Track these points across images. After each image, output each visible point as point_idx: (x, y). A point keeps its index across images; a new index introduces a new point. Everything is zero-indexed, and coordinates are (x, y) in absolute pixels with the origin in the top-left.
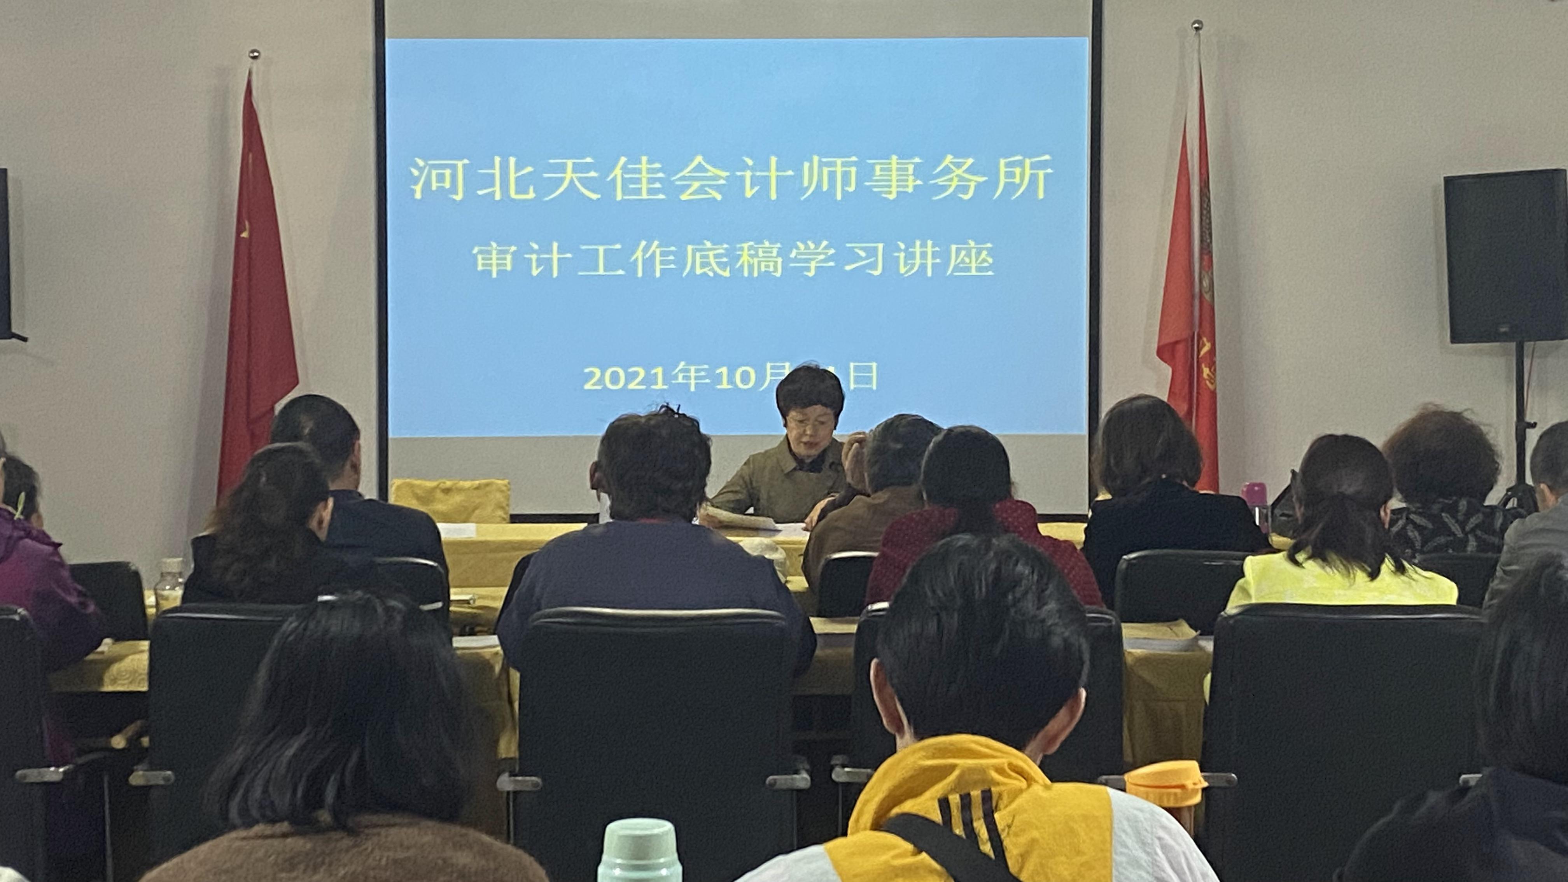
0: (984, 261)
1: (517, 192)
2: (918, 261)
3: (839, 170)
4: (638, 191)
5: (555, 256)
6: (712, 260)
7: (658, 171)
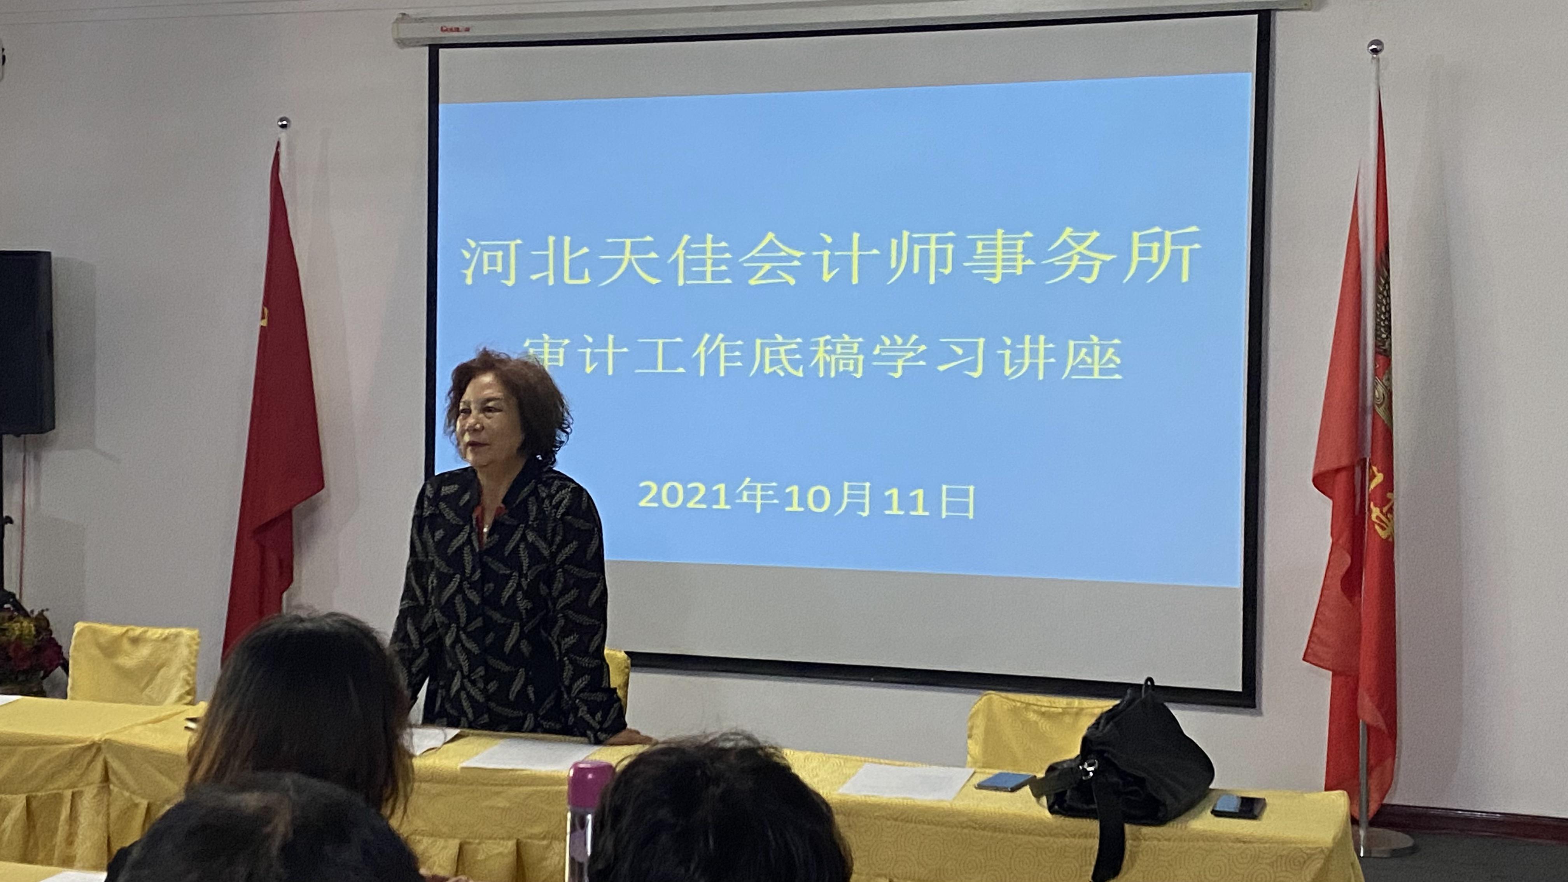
0: (1110, 360)
1: (572, 276)
2: (1027, 361)
3: (933, 247)
4: (703, 275)
5: (610, 350)
6: (783, 357)
7: (723, 250)
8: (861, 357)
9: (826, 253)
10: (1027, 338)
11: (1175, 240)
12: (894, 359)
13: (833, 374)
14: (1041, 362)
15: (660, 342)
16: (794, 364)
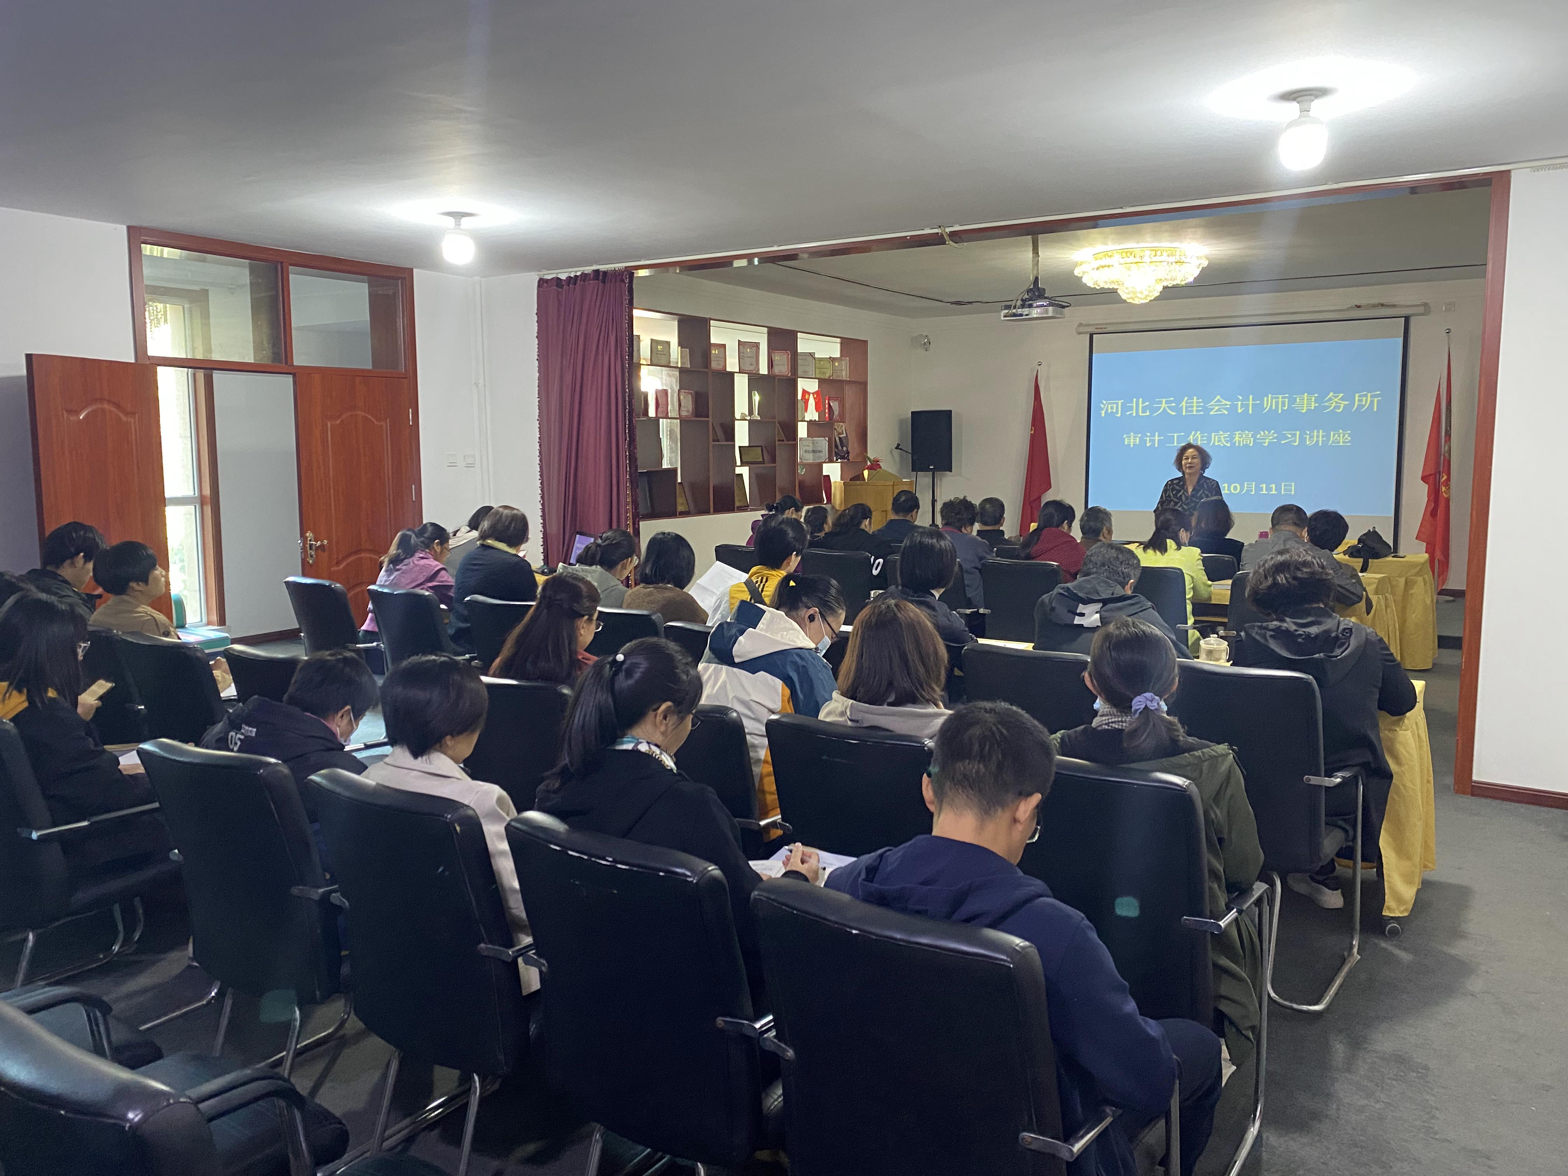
0: (1347, 439)
1: (1142, 413)
2: (1315, 439)
3: (1280, 400)
4: (1192, 411)
5: (1157, 438)
6: (1223, 439)
7: (1200, 402)
8: (1252, 439)
9: (1240, 403)
10: (1315, 431)
11: (1371, 396)
12: (1265, 439)
13: (1242, 445)
14: (1320, 439)
15: (1176, 435)
16: (1227, 442)
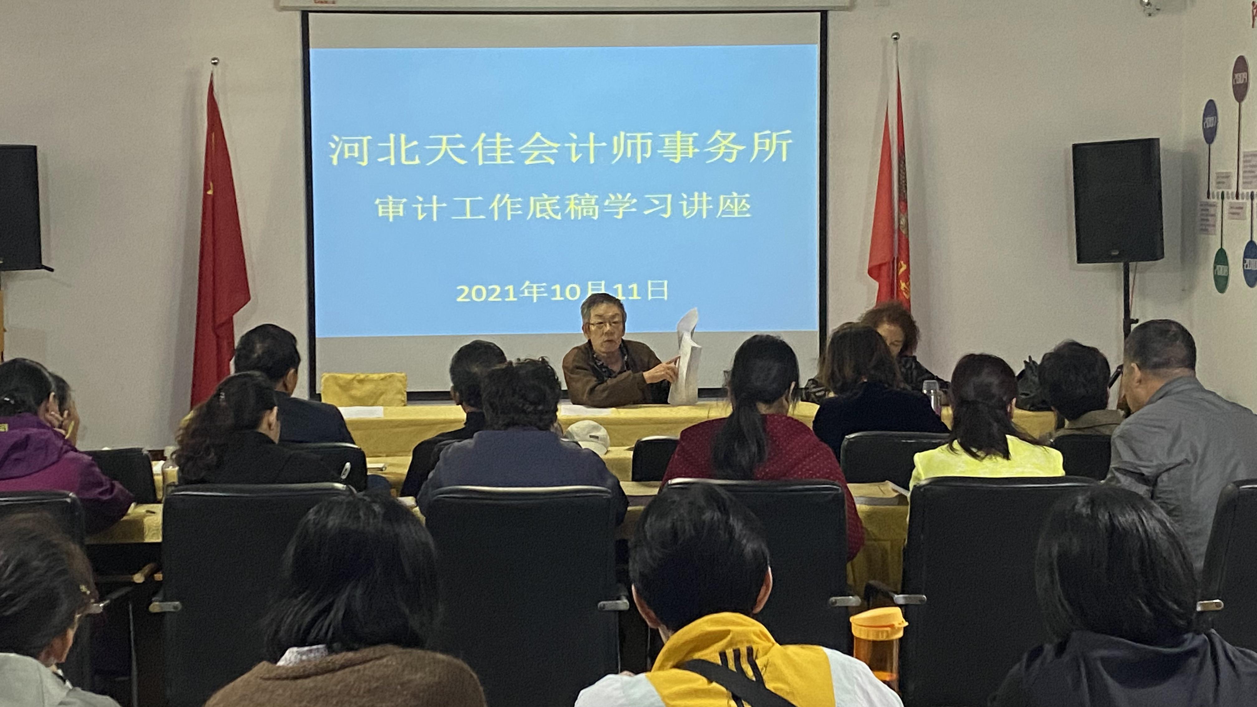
0: (744, 206)
1: (407, 160)
2: (696, 207)
4: (494, 158)
5: (435, 205)
7: (508, 143)
8: (597, 207)
9: (573, 145)
10: (696, 194)
11: (778, 137)
12: (617, 208)
13: (580, 218)
15: (468, 200)
16: (556, 212)
